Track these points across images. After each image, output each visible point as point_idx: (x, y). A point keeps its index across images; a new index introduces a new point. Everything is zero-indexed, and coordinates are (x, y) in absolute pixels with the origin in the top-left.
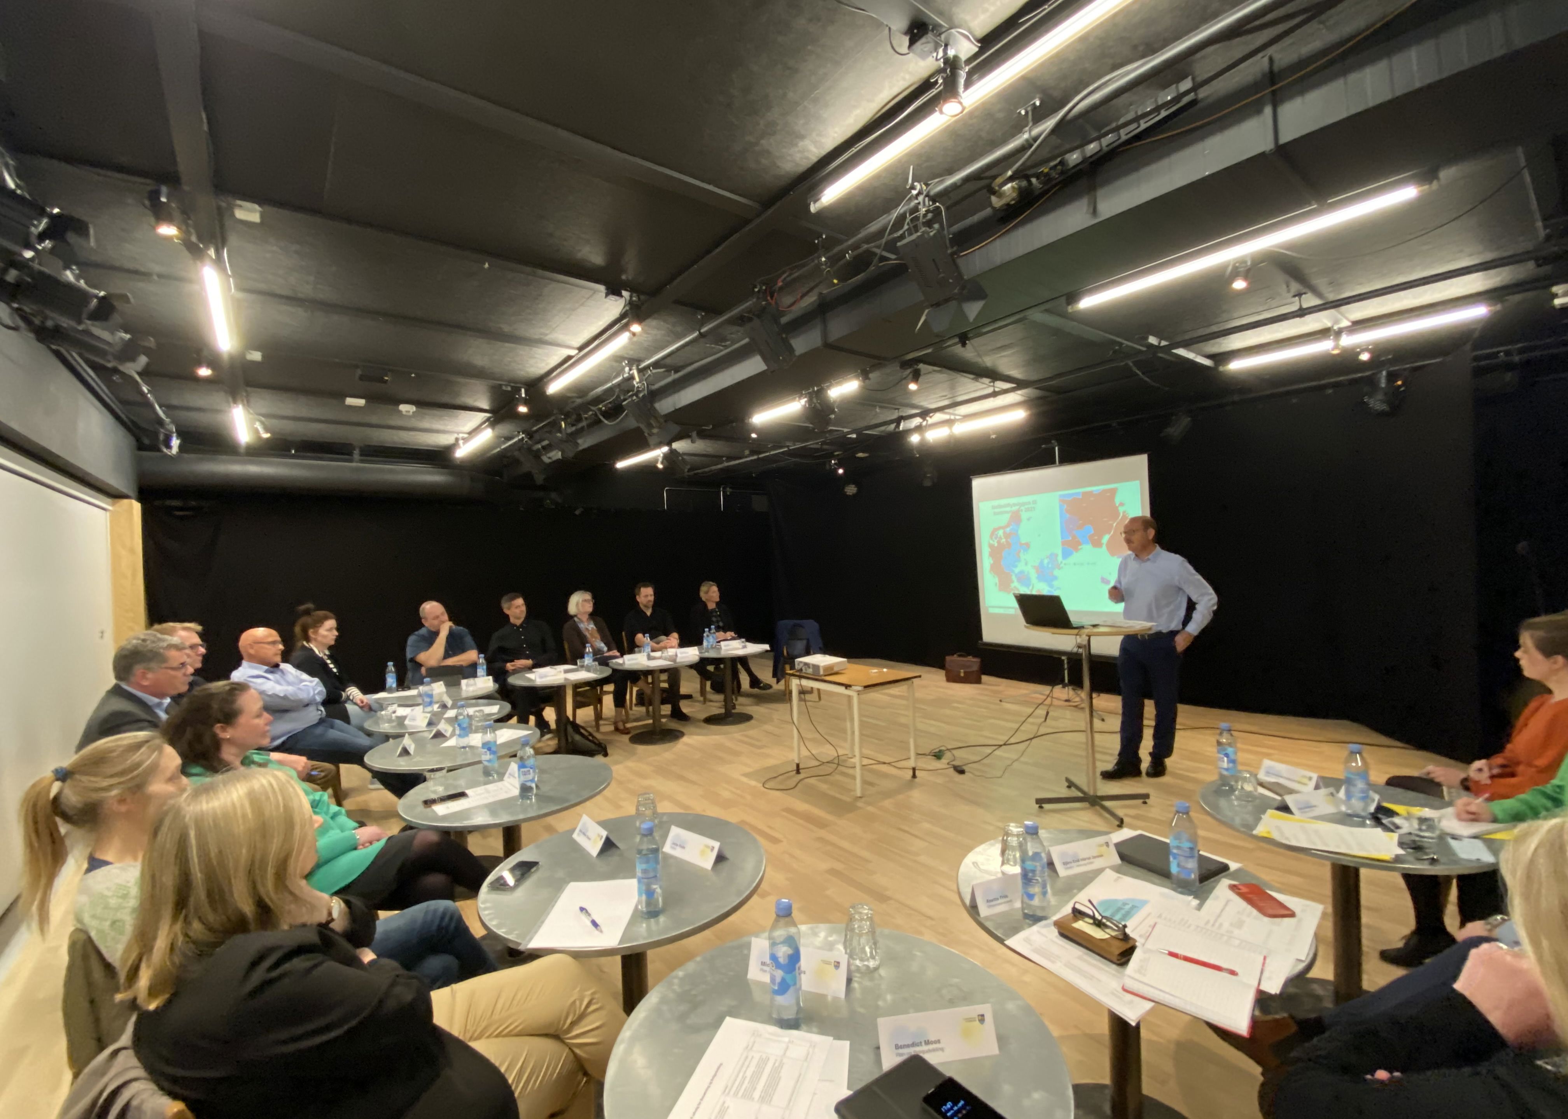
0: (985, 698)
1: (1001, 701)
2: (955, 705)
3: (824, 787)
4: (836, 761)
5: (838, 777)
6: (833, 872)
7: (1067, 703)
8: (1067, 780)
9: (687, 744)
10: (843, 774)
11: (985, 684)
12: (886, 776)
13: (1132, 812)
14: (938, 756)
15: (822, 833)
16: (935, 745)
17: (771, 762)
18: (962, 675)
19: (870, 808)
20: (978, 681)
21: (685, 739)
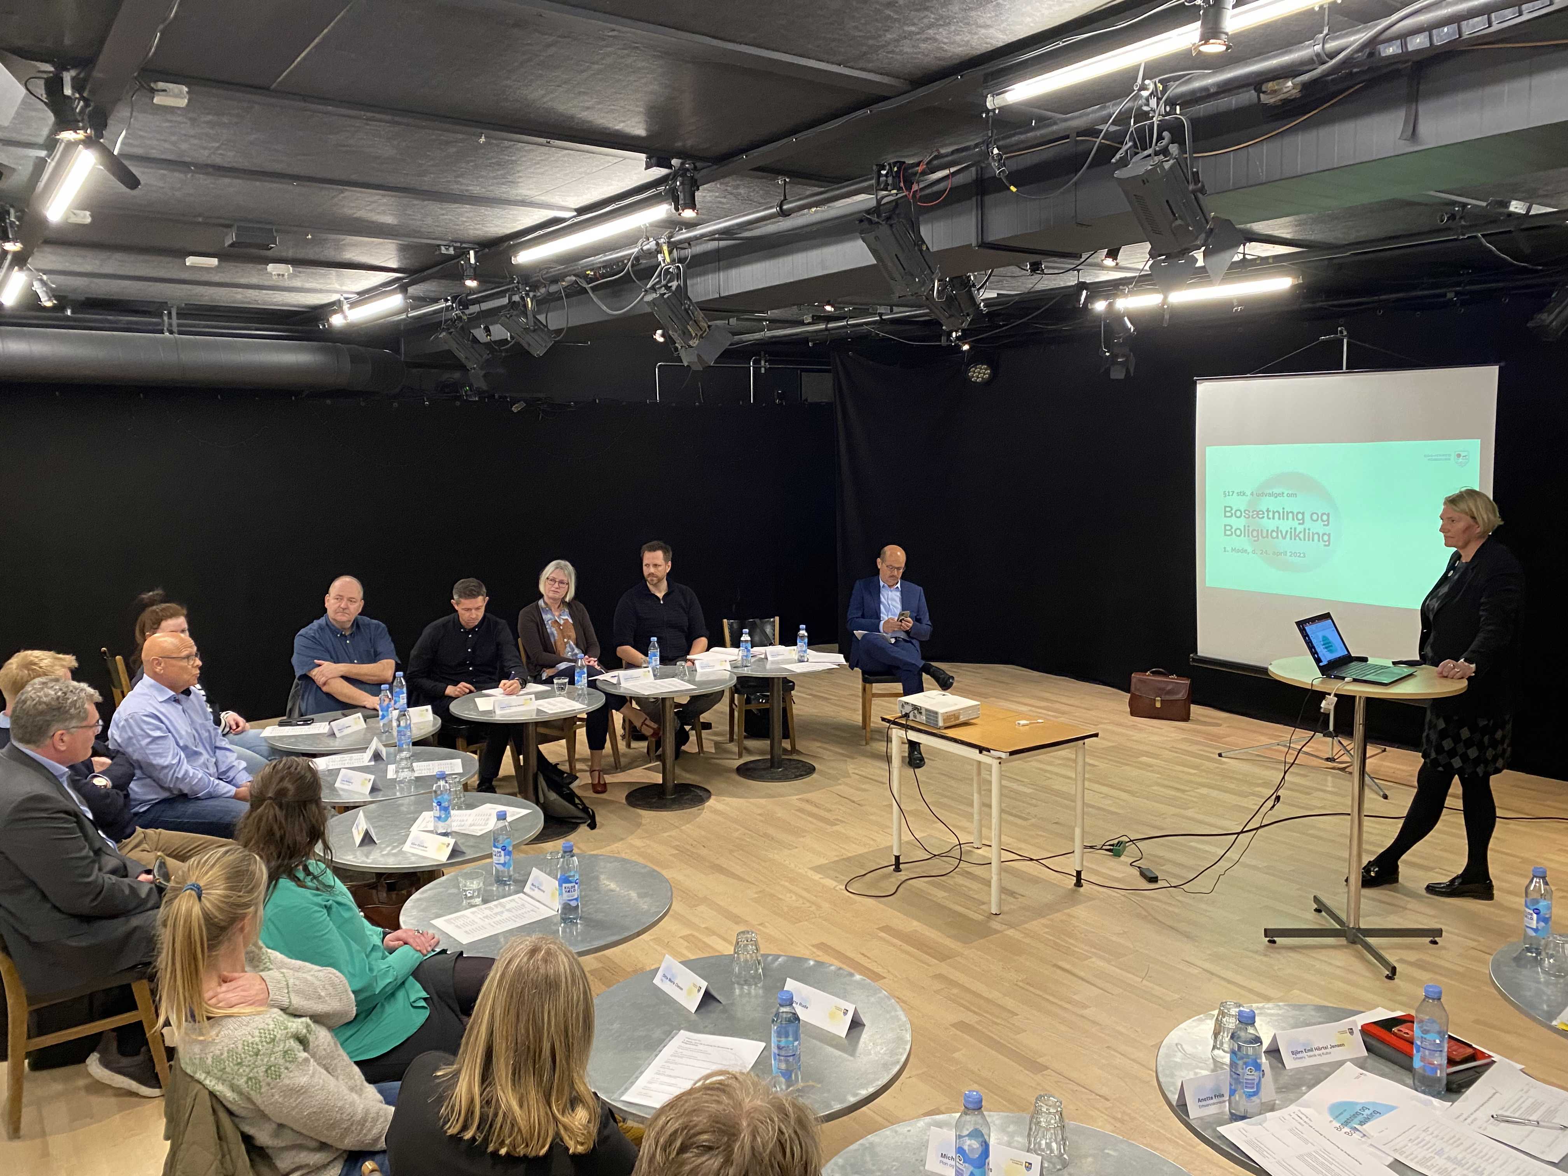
0: (1194, 748)
1: (1220, 755)
2: (1144, 759)
3: (939, 895)
4: (956, 853)
5: (960, 880)
6: (961, 1026)
7: (1330, 764)
8: (1316, 899)
9: (715, 812)
10: (968, 874)
11: (1198, 722)
12: (1035, 880)
13: (1412, 956)
14: (1116, 850)
15: (944, 968)
16: (1113, 833)
17: (854, 850)
18: (1158, 705)
19: (1011, 932)
20: (1186, 718)
21: (712, 802)
